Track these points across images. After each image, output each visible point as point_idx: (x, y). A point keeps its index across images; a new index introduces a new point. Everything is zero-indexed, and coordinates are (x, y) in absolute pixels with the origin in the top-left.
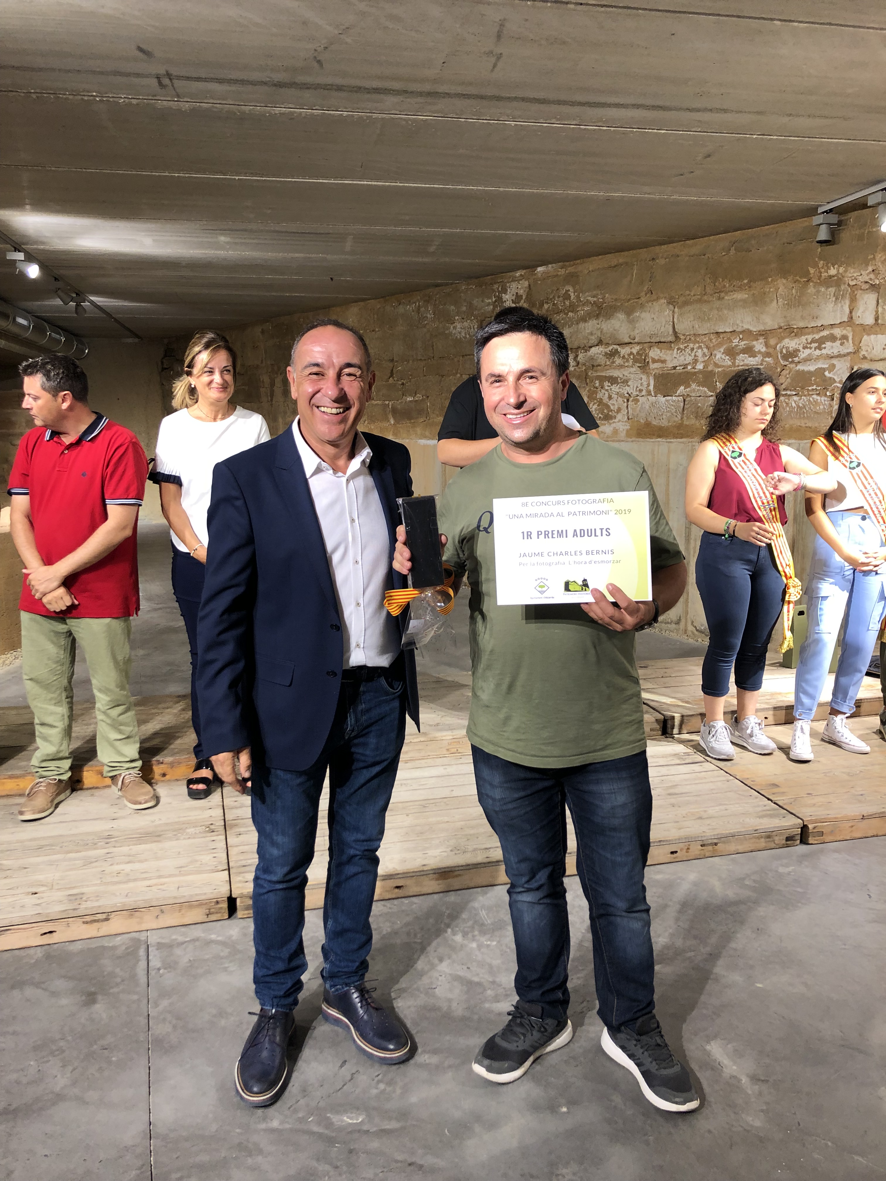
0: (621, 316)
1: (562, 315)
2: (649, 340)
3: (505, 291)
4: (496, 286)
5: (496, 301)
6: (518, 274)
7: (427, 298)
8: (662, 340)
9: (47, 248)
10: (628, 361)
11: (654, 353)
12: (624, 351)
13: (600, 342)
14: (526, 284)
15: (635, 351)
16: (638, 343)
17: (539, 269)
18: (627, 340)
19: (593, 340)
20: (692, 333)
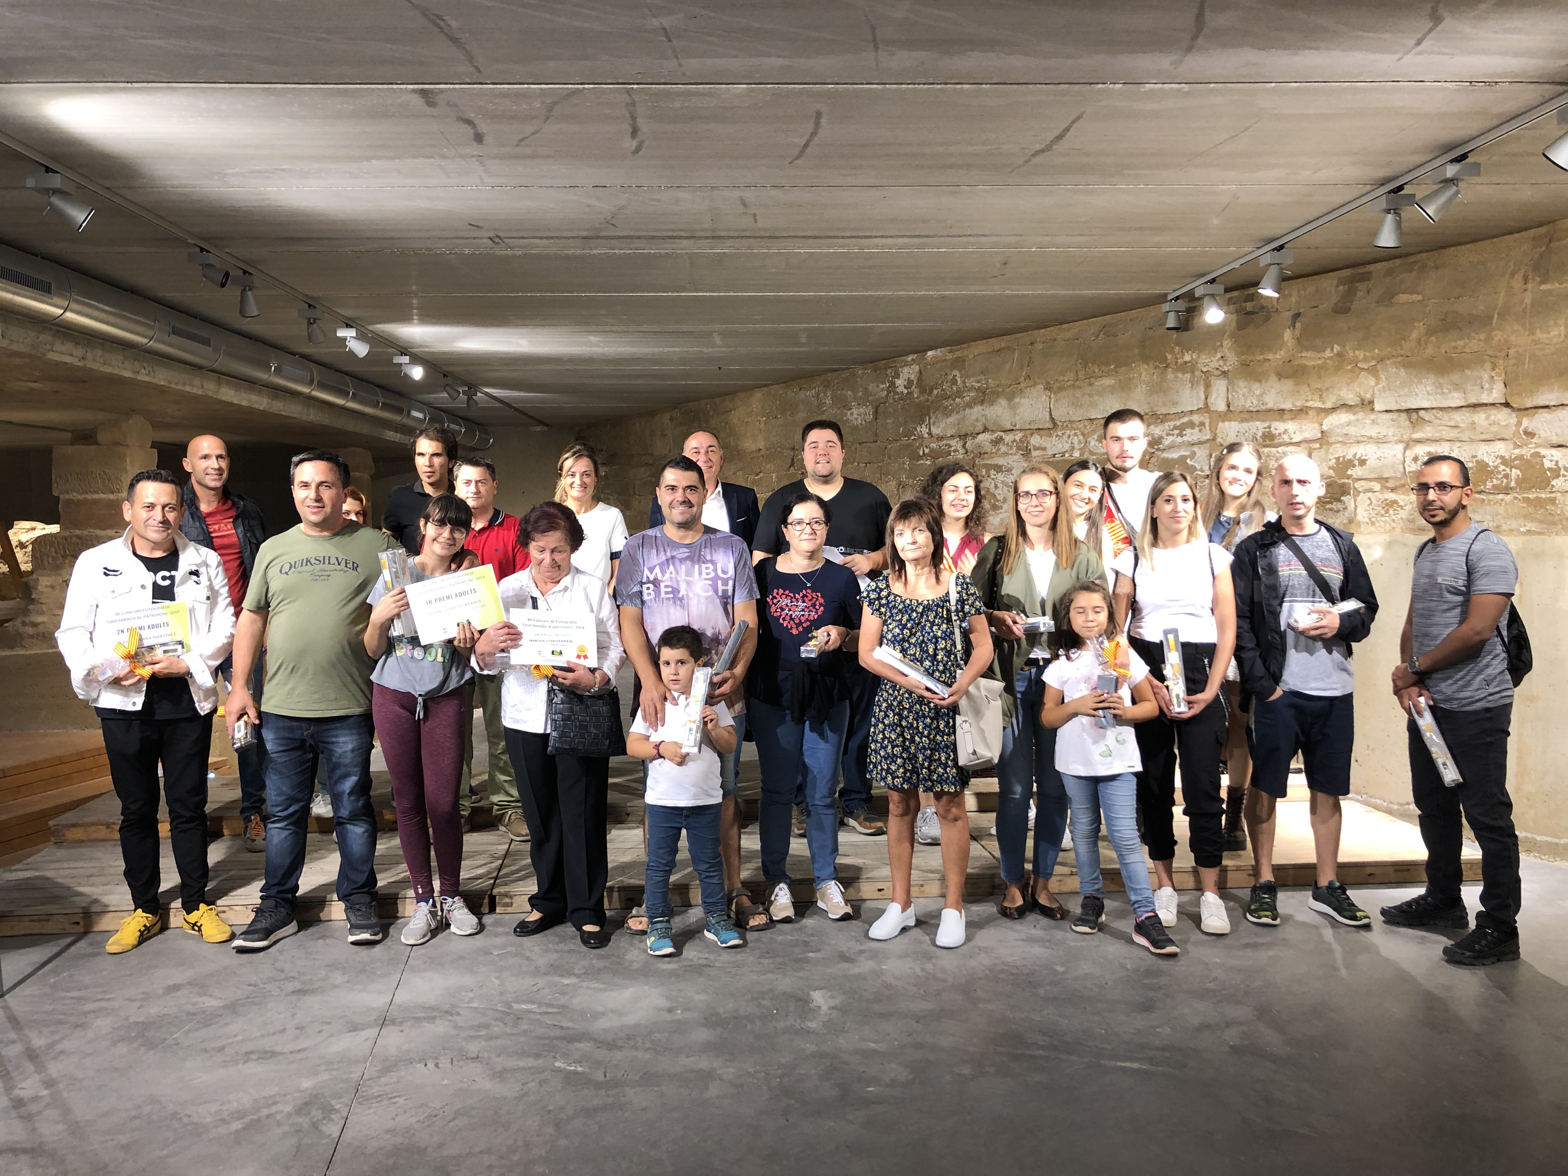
0: (1003, 402)
1: (950, 401)
2: (1028, 427)
3: (898, 377)
4: (889, 371)
5: (889, 386)
6: (909, 359)
7: (826, 383)
8: (1041, 427)
9: (431, 350)
10: (1011, 448)
11: (1035, 440)
12: (1008, 438)
13: (985, 430)
14: (917, 368)
15: (1018, 439)
16: (1021, 430)
17: (930, 353)
18: (1009, 427)
19: (980, 427)
20: (1067, 419)
